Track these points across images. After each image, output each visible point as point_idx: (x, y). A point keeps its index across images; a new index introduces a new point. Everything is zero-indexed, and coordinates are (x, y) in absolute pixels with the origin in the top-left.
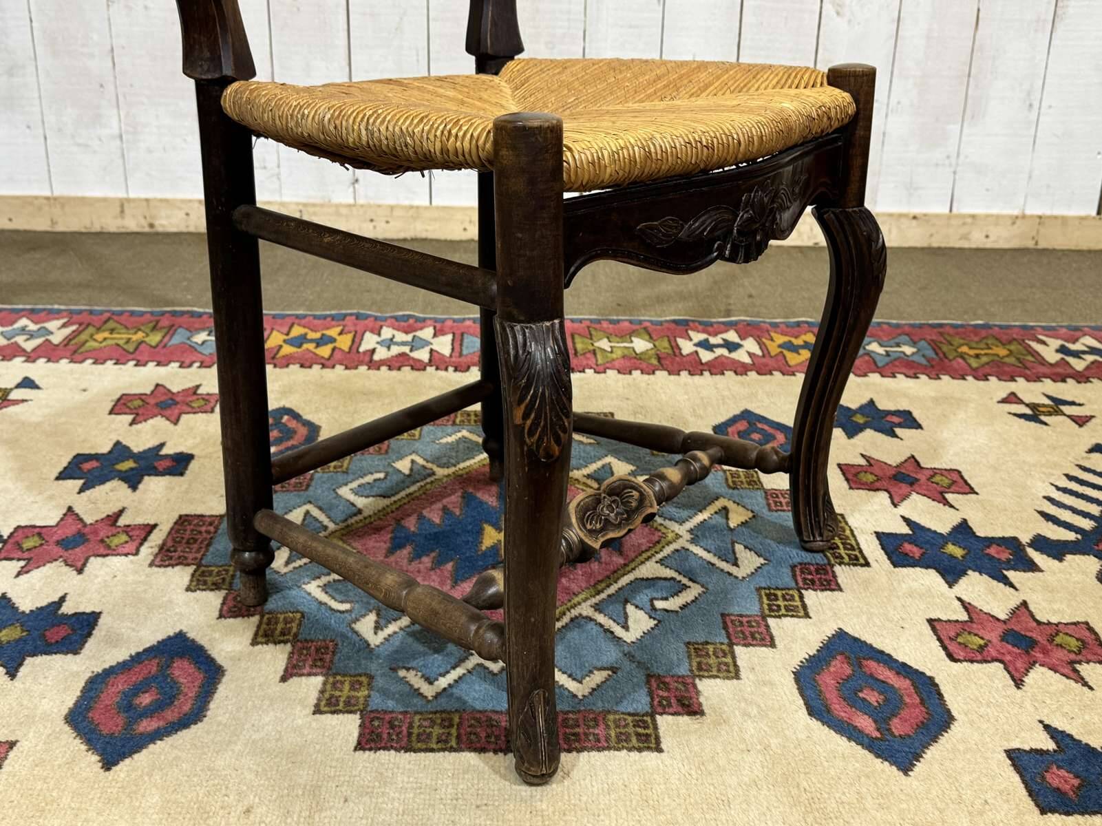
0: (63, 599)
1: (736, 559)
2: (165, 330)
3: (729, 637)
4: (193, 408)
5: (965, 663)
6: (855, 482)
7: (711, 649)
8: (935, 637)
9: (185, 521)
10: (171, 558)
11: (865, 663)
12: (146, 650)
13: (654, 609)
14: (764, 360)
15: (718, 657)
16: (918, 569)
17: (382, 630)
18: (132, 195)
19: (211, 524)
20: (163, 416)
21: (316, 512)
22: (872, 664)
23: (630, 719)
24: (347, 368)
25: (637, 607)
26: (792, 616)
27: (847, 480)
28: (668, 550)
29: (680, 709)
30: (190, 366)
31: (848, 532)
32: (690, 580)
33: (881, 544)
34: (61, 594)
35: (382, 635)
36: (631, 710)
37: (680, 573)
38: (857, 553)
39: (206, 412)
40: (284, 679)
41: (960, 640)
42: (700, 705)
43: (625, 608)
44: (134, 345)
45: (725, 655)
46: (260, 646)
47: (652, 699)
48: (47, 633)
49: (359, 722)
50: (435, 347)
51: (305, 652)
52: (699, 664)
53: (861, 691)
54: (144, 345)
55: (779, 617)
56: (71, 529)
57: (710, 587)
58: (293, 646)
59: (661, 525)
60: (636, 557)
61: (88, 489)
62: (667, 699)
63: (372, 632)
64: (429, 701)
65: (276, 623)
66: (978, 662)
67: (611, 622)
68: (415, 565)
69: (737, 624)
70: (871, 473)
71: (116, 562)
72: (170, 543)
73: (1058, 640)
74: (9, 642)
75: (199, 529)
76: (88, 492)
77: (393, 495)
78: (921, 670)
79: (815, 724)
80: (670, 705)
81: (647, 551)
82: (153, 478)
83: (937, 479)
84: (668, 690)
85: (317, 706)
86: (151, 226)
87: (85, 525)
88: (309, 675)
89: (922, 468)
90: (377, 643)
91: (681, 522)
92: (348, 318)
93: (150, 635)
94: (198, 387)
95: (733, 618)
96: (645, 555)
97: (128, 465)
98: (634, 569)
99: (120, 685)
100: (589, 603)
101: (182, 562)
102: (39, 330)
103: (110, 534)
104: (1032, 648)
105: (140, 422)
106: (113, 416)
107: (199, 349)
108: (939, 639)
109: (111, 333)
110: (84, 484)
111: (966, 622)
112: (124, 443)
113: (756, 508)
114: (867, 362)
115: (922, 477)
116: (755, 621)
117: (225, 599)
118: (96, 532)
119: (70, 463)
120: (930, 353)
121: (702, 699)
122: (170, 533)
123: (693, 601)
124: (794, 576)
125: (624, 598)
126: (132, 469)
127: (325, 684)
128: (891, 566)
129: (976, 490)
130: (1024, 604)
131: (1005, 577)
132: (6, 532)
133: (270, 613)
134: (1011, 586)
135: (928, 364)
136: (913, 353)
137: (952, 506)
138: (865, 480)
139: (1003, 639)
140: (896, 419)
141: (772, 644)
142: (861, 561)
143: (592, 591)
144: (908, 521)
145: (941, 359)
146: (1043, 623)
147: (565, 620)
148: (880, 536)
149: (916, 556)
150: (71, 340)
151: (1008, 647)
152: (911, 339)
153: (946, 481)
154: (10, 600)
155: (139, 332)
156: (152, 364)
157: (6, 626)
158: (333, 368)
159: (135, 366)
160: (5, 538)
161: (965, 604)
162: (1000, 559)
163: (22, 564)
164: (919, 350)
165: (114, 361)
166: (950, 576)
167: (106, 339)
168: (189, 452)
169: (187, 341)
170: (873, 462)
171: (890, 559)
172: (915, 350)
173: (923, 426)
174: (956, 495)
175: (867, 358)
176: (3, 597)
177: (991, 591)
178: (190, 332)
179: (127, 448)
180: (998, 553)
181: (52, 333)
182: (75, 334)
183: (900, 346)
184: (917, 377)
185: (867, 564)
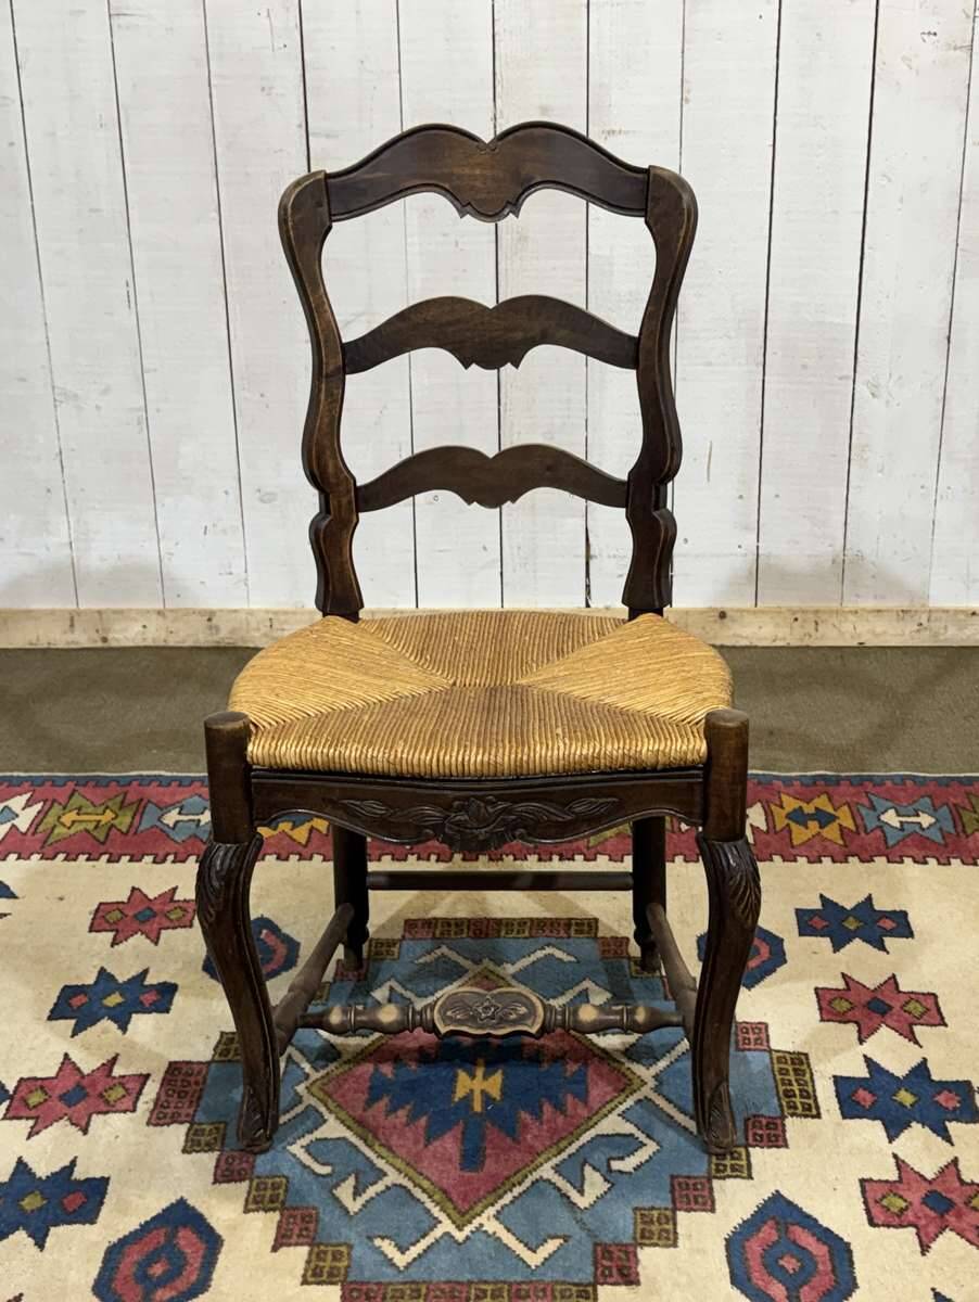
0: (73, 1163)
2: (134, 807)
3: (674, 1202)
4: (171, 921)
5: (882, 1228)
6: (829, 1012)
7: (656, 1215)
8: (862, 1200)
9: (175, 1069)
10: (165, 1115)
11: (792, 1228)
12: (153, 1219)
13: (610, 1170)
14: (768, 837)
15: (660, 1224)
16: (865, 1120)
17: (360, 1195)
18: (82, 607)
19: (199, 1073)
20: (142, 933)
21: (298, 1057)
22: (797, 1230)
23: (574, 1289)
24: (325, 860)
25: (594, 1168)
26: (736, 1177)
27: (821, 1009)
28: (632, 1100)
29: (620, 1280)
30: (164, 861)
31: (808, 1077)
32: (648, 1136)
33: (837, 1091)
34: (71, 1157)
35: (361, 1200)
36: (576, 1281)
37: (639, 1128)
38: (811, 1101)
39: (185, 927)
40: (275, 1249)
41: (885, 1202)
42: (637, 1274)
43: (582, 1170)
44: (105, 830)
45: (667, 1223)
46: (251, 1214)
47: (596, 1269)
48: (65, 1201)
49: (340, 1293)
51: (291, 1220)
52: (643, 1230)
53: (782, 1258)
54: (114, 831)
55: (724, 1178)
56: (70, 1083)
57: (665, 1145)
58: (282, 1215)
59: (628, 1069)
60: (600, 1109)
61: (81, 1031)
62: (609, 1268)
63: (351, 1198)
64: (400, 1272)
65: (266, 1188)
66: (895, 1227)
67: (569, 1186)
68: (391, 1118)
69: (684, 1186)
70: (847, 1000)
71: (117, 1120)
72: (163, 1098)
73: (974, 1202)
74: (32, 1211)
75: (189, 1079)
76: (81, 1035)
78: (841, 1235)
79: (736, 1293)
80: (611, 1275)
81: (612, 1101)
82: (140, 1016)
83: (911, 1007)
84: (611, 1259)
85: (304, 1276)
86: (105, 640)
87: (83, 1077)
88: (297, 1244)
89: (900, 992)
90: (356, 1210)
91: (648, 1067)
93: (154, 1204)
94: (174, 890)
95: (681, 1180)
96: (609, 1107)
97: (114, 1000)
98: (596, 1124)
99: (134, 1255)
100: (550, 1164)
101: (175, 1119)
102: (3, 810)
103: (107, 1087)
104: (947, 1211)
105: (121, 942)
106: (94, 934)
107: (172, 834)
108: (865, 1203)
109: (79, 813)
110: (76, 1025)
111: (895, 1182)
112: (109, 971)
114: (877, 839)
115: (897, 1005)
116: (701, 1183)
117: (218, 1161)
118: (93, 1084)
119: (59, 998)
120: (948, 826)
121: (640, 1269)
122: (162, 1085)
123: (647, 1161)
124: (746, 1131)
125: (583, 1158)
126: (119, 1004)
127: (310, 1253)
128: (840, 1117)
129: (946, 1020)
130: (955, 1161)
131: (946, 1130)
132: (11, 1086)
133: (258, 1177)
134: (948, 1139)
135: (942, 842)
136: (931, 825)
137: (916, 1042)
138: (838, 1008)
139: (924, 1202)
140: (888, 924)
141: (713, 1210)
142: (814, 1112)
143: (554, 1150)
144: (868, 1061)
145: (958, 835)
146: (967, 1184)
147: (527, 1183)
148: (837, 1080)
149: (868, 1104)
150: (38, 825)
151: (927, 1210)
152: (933, 806)
153: (920, 1009)
154: (26, 1165)
155: (108, 811)
156: (125, 859)
157: (26, 1195)
158: (311, 859)
159: (109, 861)
160: (11, 1093)
161: (900, 1164)
162: (947, 1108)
163: (31, 1123)
164: (937, 820)
165: (86, 856)
166: (894, 1130)
167: (73, 822)
168: (173, 981)
169: (158, 824)
170: (851, 983)
171: (841, 1108)
172: (933, 820)
173: (915, 933)
174: (924, 1028)
175: (879, 833)
176: (20, 1162)
177: (928, 1148)
178: (161, 809)
179: (111, 977)
180: (947, 1101)
181: (17, 816)
182: (41, 816)
183: (918, 815)
184: (926, 863)
185: (818, 1116)
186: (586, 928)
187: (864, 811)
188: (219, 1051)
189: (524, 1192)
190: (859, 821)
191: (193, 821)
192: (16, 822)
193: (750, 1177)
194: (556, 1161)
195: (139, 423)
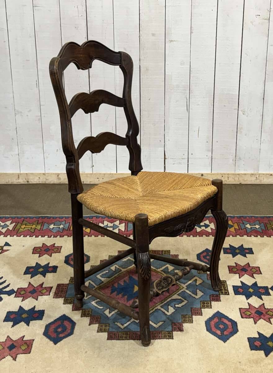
0: (35, 307)
1: (197, 293)
2: (41, 224)
3: (192, 313)
4: (54, 251)
5: (245, 319)
6: (231, 271)
7: (187, 316)
8: (240, 312)
9: (59, 286)
10: (58, 296)
11: (222, 319)
12: (57, 319)
13: (175, 307)
15: (188, 318)
16: (241, 295)
18: (21, 172)
19: (66, 286)
20: (47, 254)
21: (92, 283)
22: (223, 319)
23: (167, 332)
24: (95, 236)
25: (171, 306)
26: (208, 308)
27: (229, 270)
28: (180, 291)
29: (178, 330)
30: (51, 237)
31: (226, 286)
32: (185, 299)
33: (233, 289)
34: (34, 306)
35: (111, 314)
36: (167, 331)
37: (182, 298)
38: (227, 291)
39: (58, 253)
40: (90, 325)
41: (245, 313)
42: (183, 329)
43: (168, 307)
44: (34, 229)
45: (190, 317)
46: (83, 317)
47: (172, 328)
48: (33, 315)
49: (107, 334)
50: (120, 228)
51: (93, 318)
52: (184, 320)
53: (219, 325)
54: (36, 230)
55: (204, 308)
56: (32, 289)
57: (189, 301)
58: (91, 317)
59: (179, 284)
60: (172, 293)
61: (33, 277)
62: (176, 328)
63: (108, 313)
64: (122, 329)
65: (86, 312)
66: (248, 318)
67: (165, 310)
68: (118, 296)
69: (194, 310)
70: (236, 268)
71: (45, 297)
72: (57, 292)
73: (268, 313)
75: (63, 288)
76: (33, 278)
77: (111, 277)
78: (234, 320)
79: (208, 333)
80: (176, 329)
81: (175, 292)
82: (49, 273)
83: (253, 270)
84: (176, 326)
85: (98, 331)
86: (28, 182)
87: (35, 288)
88: (95, 324)
89: (250, 267)
90: (110, 316)
91: (184, 284)
92: (94, 218)
93: (57, 315)
94: (55, 244)
96: (174, 293)
97: (41, 270)
98: (171, 297)
99: (53, 327)
100: (160, 306)
101: (61, 297)
102: (4, 225)
103: (42, 290)
104: (261, 315)
105: (41, 256)
106: (34, 255)
107: (52, 231)
108: (241, 313)
109: (26, 226)
110: (31, 276)
111: (248, 309)
112: (39, 263)
113: (204, 279)
115: (249, 269)
116: (199, 309)
117: (73, 306)
118: (38, 289)
119: (26, 269)
120: (263, 228)
121: (183, 328)
122: (56, 289)
123: (185, 305)
124: (210, 298)
125: (168, 304)
126: (43, 271)
127: (99, 326)
128: (234, 295)
129: (262, 273)
130: (263, 304)
131: (261, 297)
132: (16, 290)
133: (84, 309)
134: (262, 299)
135: (262, 232)
136: (259, 228)
137: (254, 278)
138: (234, 270)
139: (255, 313)
140: (247, 251)
141: (202, 315)
142: (228, 294)
143: (161, 303)
144: (242, 282)
145: (266, 230)
146: (266, 309)
147: (154, 310)
148: (233, 286)
149: (241, 292)
150: (15, 229)
151: (256, 314)
152: (259, 223)
153: (255, 270)
154: (22, 307)
155: (34, 225)
156: (40, 237)
157: (23, 314)
158: (91, 236)
159: (36, 237)
160: (16, 291)
161: (249, 304)
162: (261, 293)
163: (22, 298)
164: (260, 227)
165: (29, 236)
166: (248, 297)
167: (25, 228)
168: (57, 265)
169: (48, 228)
170: (237, 265)
171: (234, 293)
172: (259, 227)
173: (254, 253)
174: (256, 275)
175: (245, 230)
176: (20, 307)
177: (256, 301)
178: (48, 224)
179: (40, 265)
180: (262, 291)
181: (9, 226)
182: (15, 226)
183: (255, 225)
184: (257, 237)
185: (229, 294)
186: (167, 252)
187: (241, 225)
188: (71, 281)
189: (153, 312)
190: (240, 227)
191: (58, 227)
192: (8, 228)
193: (211, 308)
194: (161, 305)
195: (39, 120)
